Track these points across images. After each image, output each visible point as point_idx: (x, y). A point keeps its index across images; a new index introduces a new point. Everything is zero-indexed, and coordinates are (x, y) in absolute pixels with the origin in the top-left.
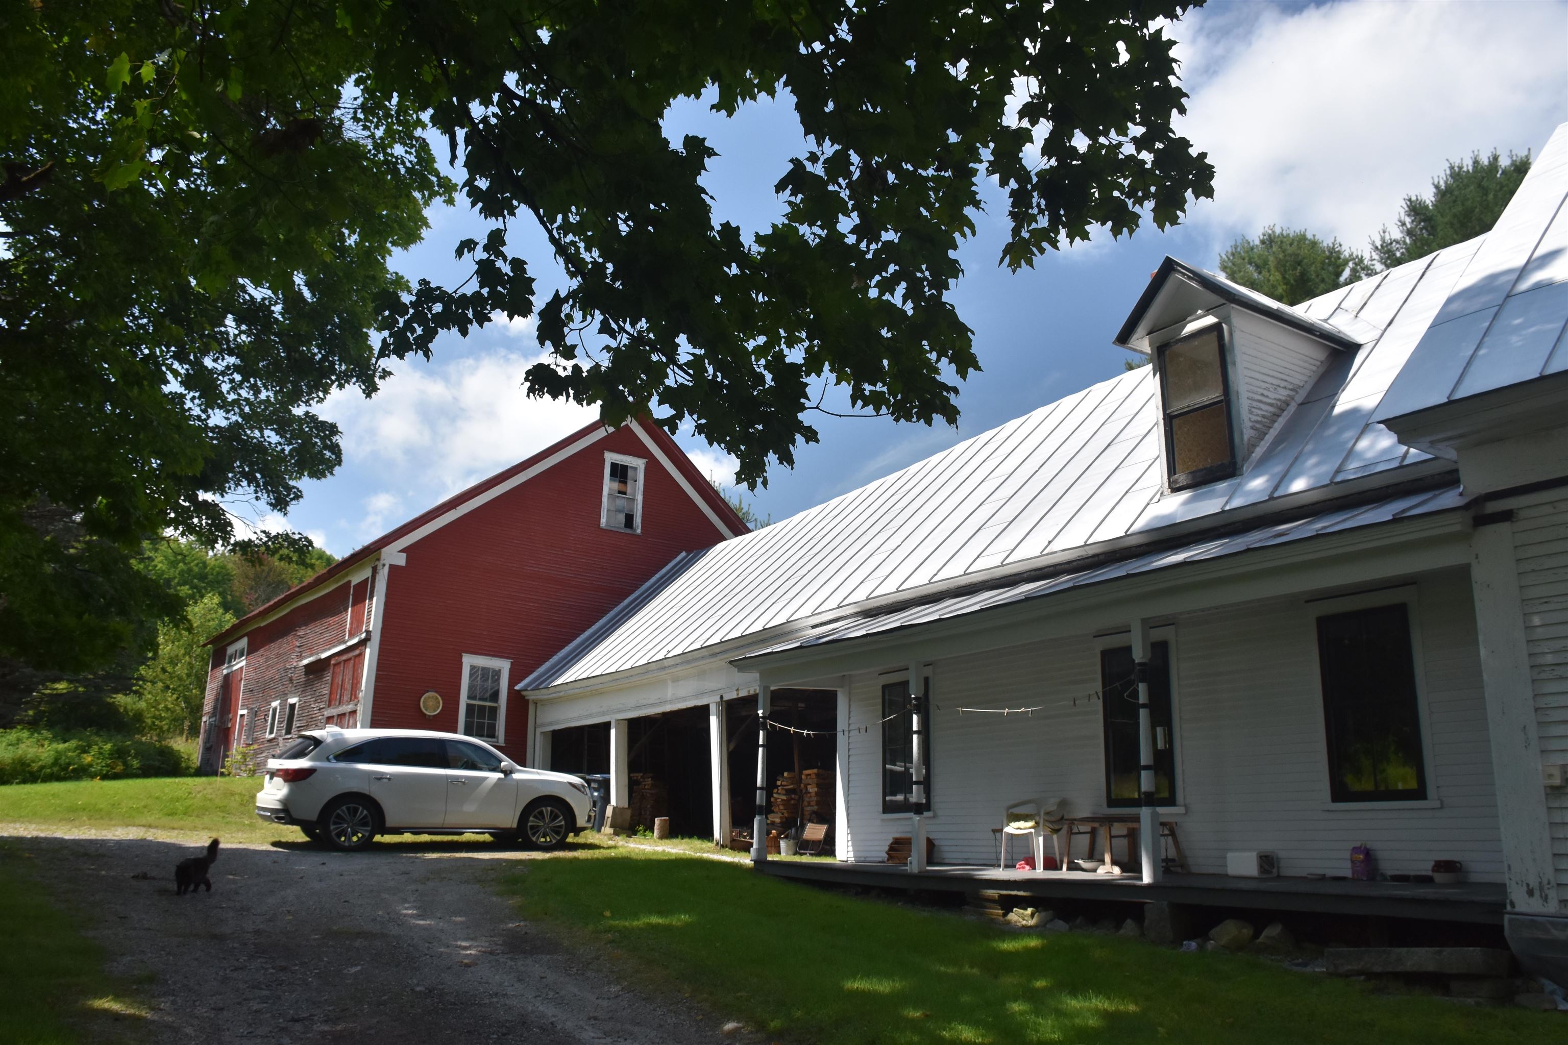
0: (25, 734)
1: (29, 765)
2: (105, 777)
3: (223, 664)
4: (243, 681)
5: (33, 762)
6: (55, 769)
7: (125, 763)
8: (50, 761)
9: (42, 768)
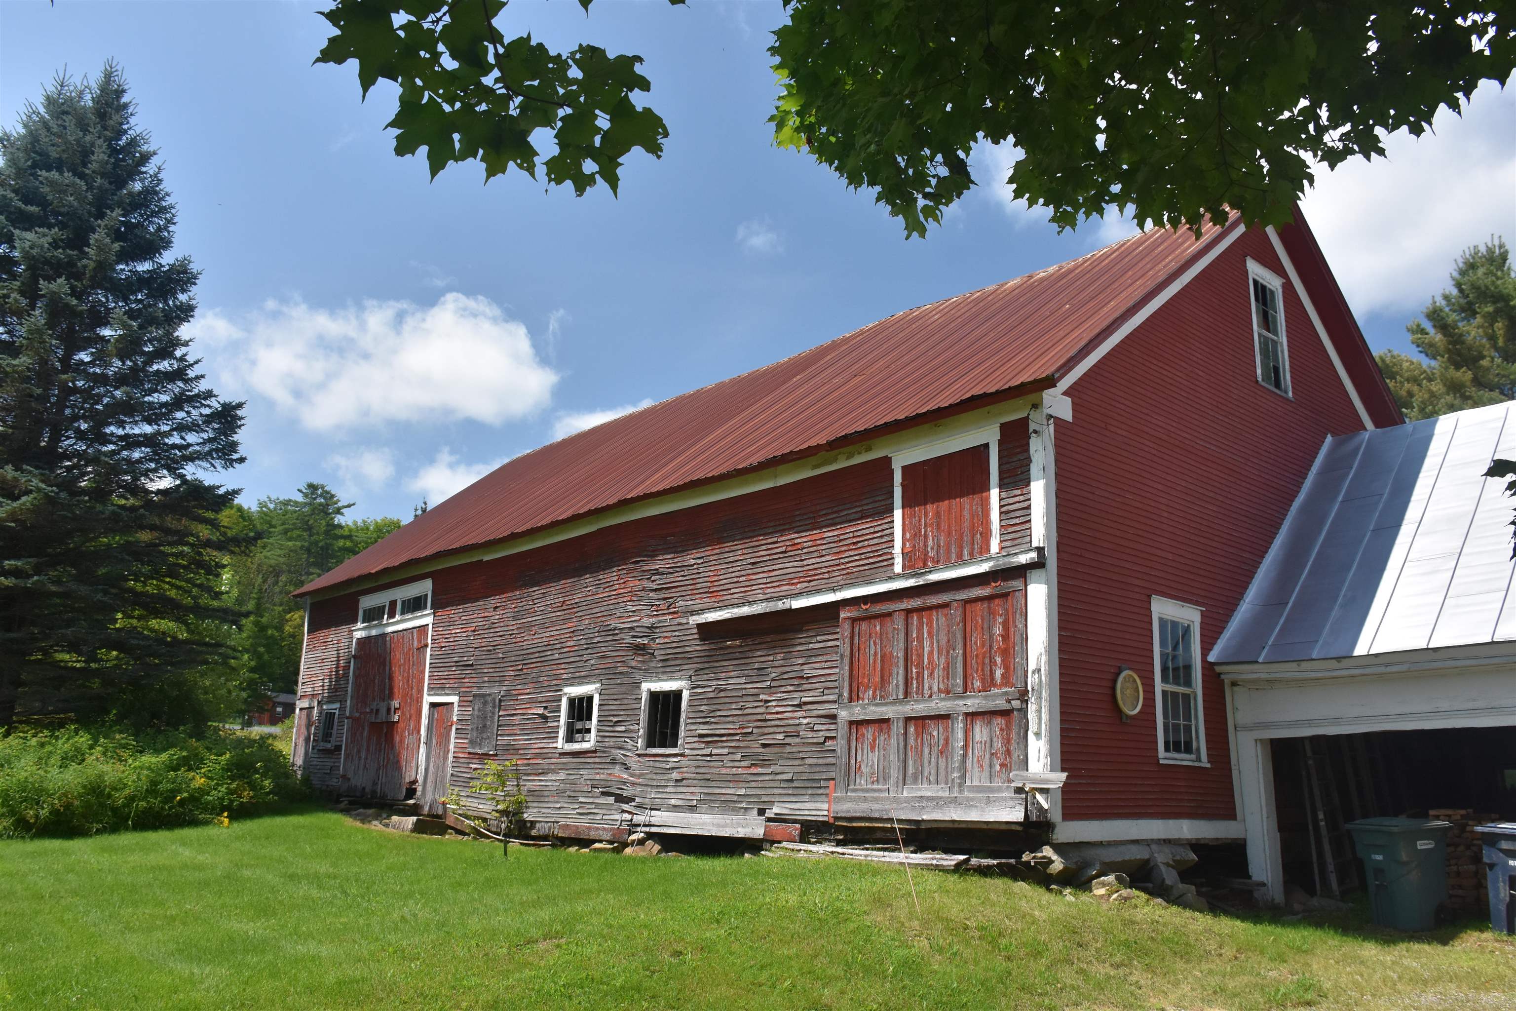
0: (83, 739)
1: (109, 796)
2: (240, 813)
3: (355, 621)
4: (429, 649)
5: (115, 789)
6: (156, 802)
7: (253, 786)
8: (144, 785)
9: (131, 799)
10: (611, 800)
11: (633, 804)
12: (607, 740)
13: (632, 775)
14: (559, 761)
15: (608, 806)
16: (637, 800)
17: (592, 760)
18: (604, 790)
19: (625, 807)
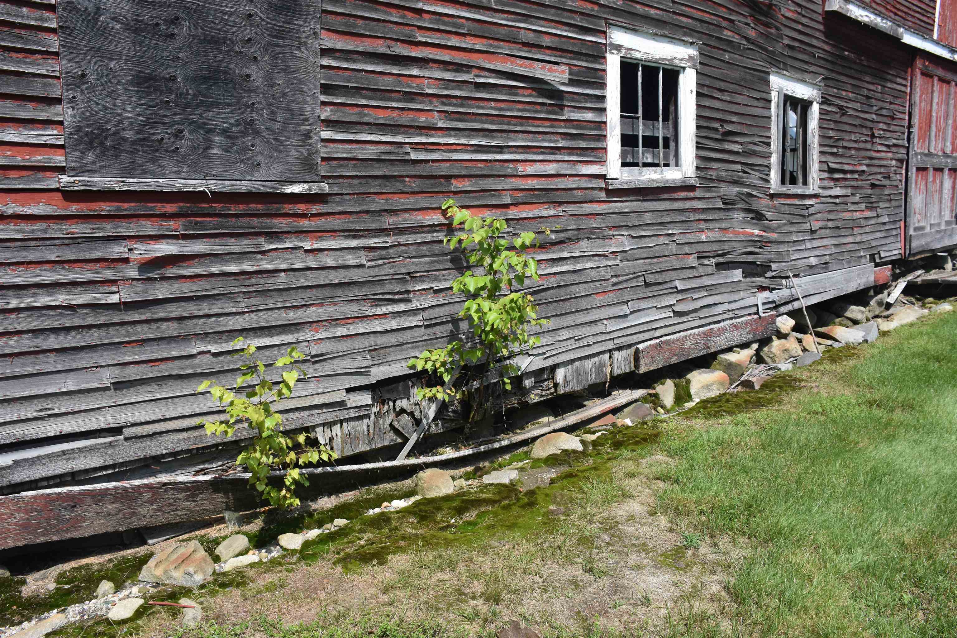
10: (737, 274)
11: (769, 274)
12: (715, 165)
13: (765, 229)
14: (606, 208)
15: (735, 287)
16: (774, 266)
17: (688, 205)
18: (721, 260)
19: (760, 281)
